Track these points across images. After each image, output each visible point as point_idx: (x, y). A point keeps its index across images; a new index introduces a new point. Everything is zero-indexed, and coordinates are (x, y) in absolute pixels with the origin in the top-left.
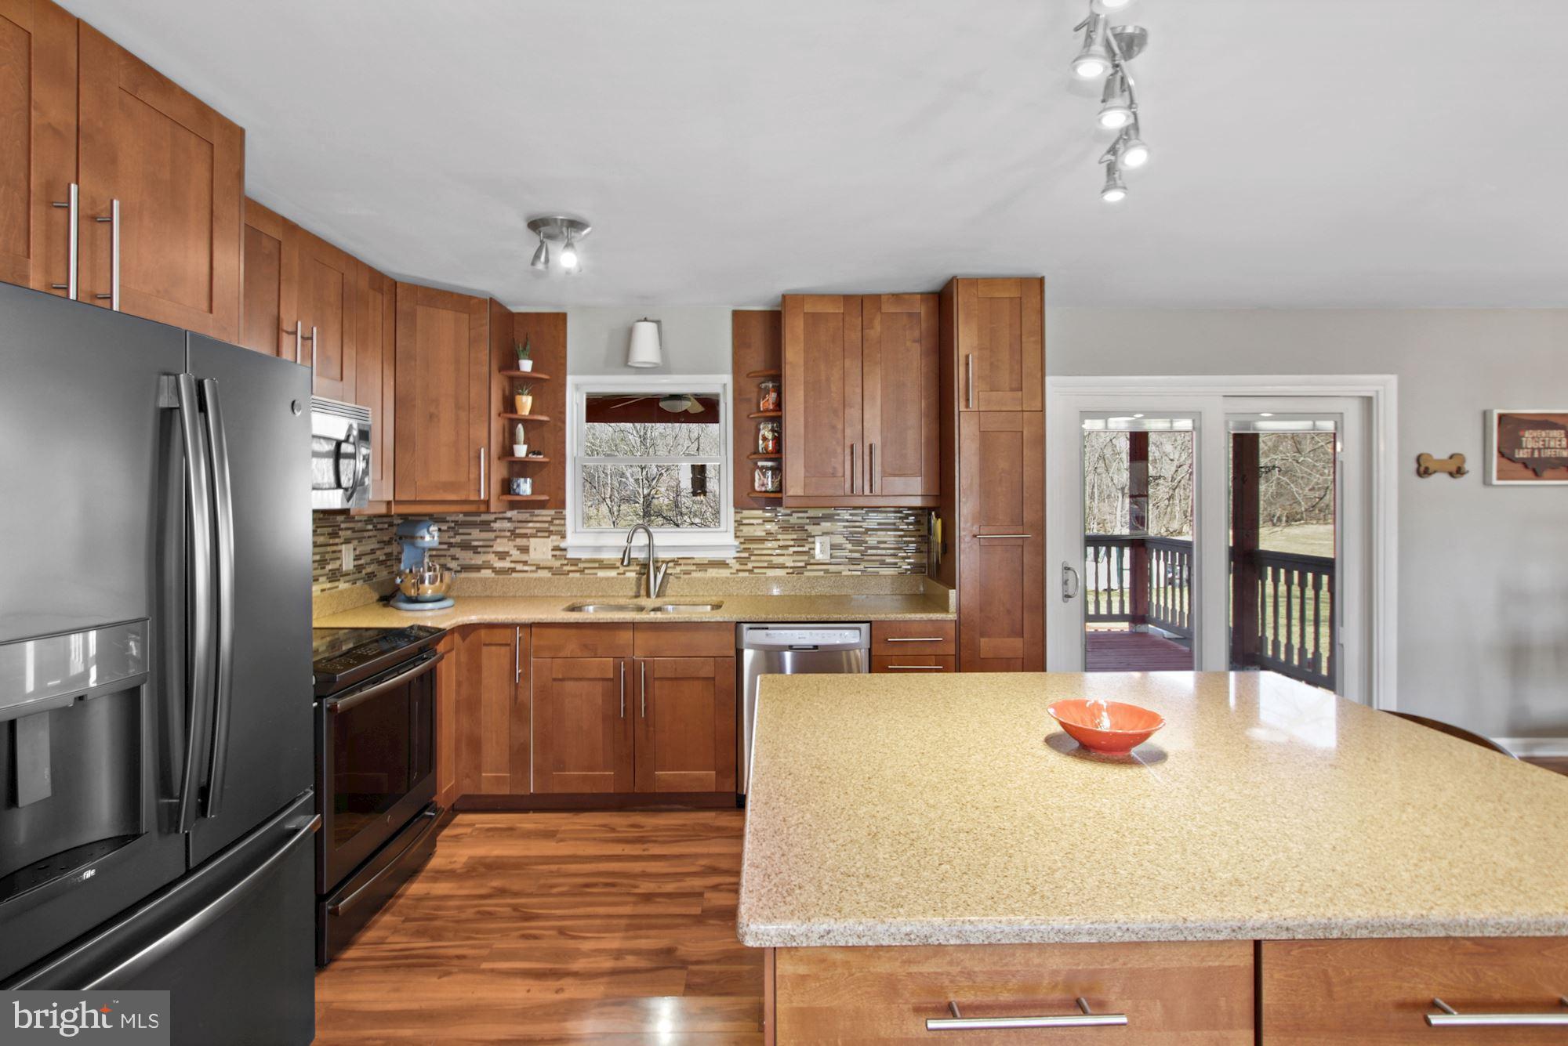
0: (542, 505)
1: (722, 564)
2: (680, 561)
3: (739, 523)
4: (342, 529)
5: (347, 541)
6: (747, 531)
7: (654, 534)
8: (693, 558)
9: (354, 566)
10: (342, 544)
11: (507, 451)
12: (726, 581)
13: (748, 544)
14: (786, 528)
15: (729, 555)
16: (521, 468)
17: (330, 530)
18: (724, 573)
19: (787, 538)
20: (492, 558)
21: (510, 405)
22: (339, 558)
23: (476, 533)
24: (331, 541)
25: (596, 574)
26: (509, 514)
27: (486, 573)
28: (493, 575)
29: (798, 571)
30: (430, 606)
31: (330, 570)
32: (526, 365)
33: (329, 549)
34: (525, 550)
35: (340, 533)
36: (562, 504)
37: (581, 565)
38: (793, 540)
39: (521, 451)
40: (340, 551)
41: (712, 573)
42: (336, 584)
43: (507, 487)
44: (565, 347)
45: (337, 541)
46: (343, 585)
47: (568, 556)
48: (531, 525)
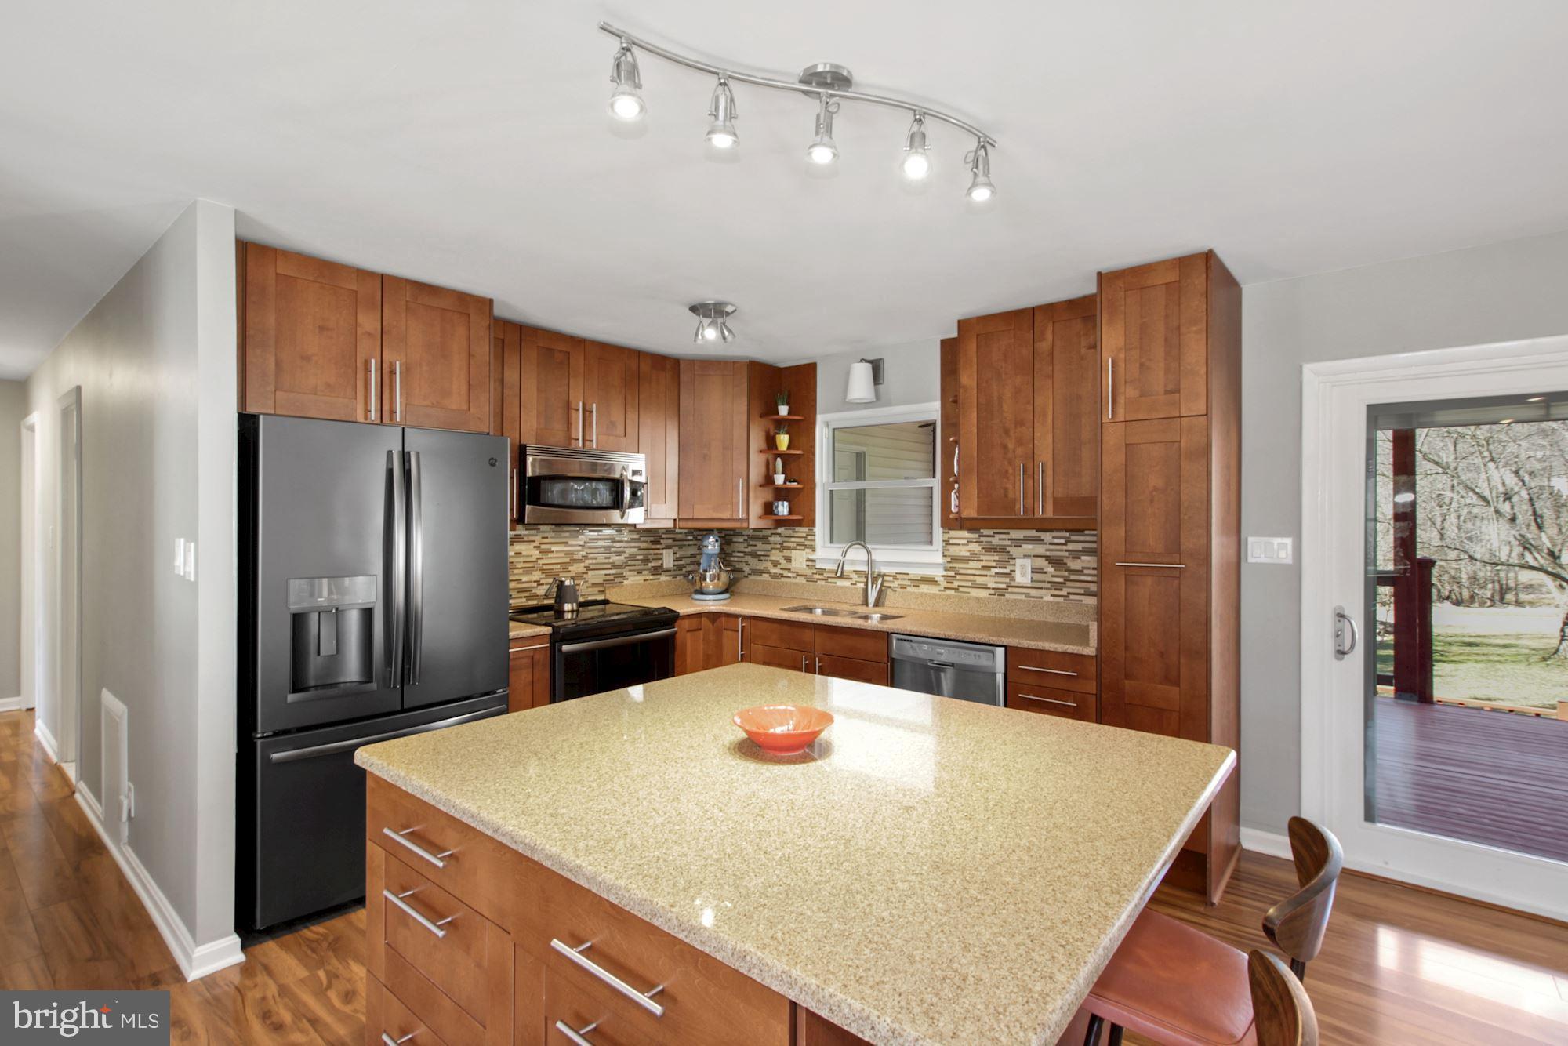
0: (799, 523)
1: (931, 581)
2: (898, 576)
3: (947, 543)
4: (663, 539)
5: (668, 547)
6: (954, 551)
7: (872, 551)
8: (908, 574)
9: (674, 565)
10: (663, 549)
11: (768, 480)
12: (934, 597)
13: (953, 562)
14: (989, 549)
15: (938, 573)
16: (781, 494)
17: (652, 539)
18: (933, 590)
19: (990, 559)
20: (769, 564)
21: (771, 443)
22: (661, 559)
23: (760, 545)
24: (653, 547)
25: (836, 583)
26: (780, 530)
27: (766, 577)
28: (770, 579)
29: (999, 592)
30: (711, 597)
31: (652, 567)
32: (783, 410)
33: (651, 552)
34: (788, 559)
35: (662, 541)
36: (811, 523)
37: (826, 575)
38: (994, 561)
39: (779, 479)
40: (662, 554)
41: (924, 588)
42: (658, 577)
43: (769, 509)
44: (815, 391)
45: (658, 546)
46: (663, 578)
47: (817, 567)
48: (793, 539)
